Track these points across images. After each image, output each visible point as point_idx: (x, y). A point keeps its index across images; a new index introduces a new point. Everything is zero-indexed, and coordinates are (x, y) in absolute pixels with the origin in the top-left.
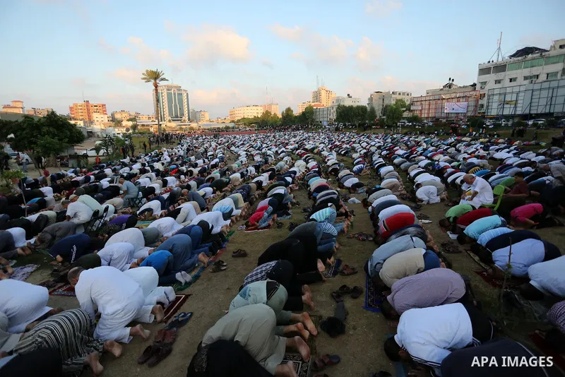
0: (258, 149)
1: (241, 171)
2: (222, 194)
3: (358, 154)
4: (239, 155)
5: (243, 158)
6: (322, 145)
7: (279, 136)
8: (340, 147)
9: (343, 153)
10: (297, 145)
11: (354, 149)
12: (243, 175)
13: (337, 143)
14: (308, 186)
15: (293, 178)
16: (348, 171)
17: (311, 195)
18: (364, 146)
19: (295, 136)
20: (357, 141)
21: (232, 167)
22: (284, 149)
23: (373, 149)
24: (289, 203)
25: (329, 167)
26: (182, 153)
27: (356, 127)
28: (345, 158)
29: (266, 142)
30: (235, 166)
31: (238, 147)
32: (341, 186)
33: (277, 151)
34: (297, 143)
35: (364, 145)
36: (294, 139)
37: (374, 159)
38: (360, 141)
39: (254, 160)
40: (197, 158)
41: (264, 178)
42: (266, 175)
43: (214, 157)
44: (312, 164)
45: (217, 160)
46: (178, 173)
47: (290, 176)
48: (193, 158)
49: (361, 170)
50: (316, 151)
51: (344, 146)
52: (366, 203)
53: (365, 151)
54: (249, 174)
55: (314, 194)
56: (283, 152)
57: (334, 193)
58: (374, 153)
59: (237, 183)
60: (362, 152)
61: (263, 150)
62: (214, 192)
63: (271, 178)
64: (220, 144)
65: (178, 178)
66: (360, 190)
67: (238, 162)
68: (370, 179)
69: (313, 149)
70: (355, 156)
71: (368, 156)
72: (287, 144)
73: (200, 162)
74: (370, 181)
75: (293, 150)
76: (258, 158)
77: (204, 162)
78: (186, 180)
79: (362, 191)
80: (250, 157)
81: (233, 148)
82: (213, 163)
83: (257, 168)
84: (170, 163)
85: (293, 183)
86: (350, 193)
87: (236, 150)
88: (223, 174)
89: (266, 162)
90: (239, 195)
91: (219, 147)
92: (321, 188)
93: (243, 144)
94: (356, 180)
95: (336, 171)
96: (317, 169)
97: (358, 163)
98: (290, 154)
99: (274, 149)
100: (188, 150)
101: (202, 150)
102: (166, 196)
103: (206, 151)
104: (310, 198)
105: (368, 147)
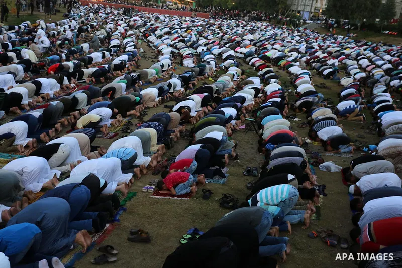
0: (192, 46)
1: (159, 85)
2: (126, 120)
3: (351, 80)
4: (160, 52)
5: (165, 60)
6: (295, 54)
7: (228, 27)
8: (323, 62)
9: (326, 72)
10: (253, 49)
11: (344, 69)
12: (161, 91)
13: (320, 54)
14: (261, 127)
15: (239, 110)
16: (328, 112)
17: (263, 146)
18: (364, 66)
19: (252, 31)
20: (354, 54)
21: (146, 74)
22: (232, 52)
23: (378, 73)
24: (226, 156)
25: (300, 96)
26: (69, 34)
27: (356, 28)
28: (328, 83)
29: (205, 34)
30: (152, 71)
31: (160, 37)
32: (313, 136)
33: (220, 54)
34: (255, 45)
35: (365, 62)
36: (250, 37)
37: (375, 91)
38: (358, 55)
39: (182, 64)
40: (94, 48)
41: (194, 103)
42: (198, 98)
43: (120, 49)
44: (274, 87)
45: (125, 57)
46: (60, 72)
47: (235, 107)
48: (86, 46)
49: (350, 111)
50: (282, 63)
51: (330, 62)
52: (348, 177)
53: (364, 75)
54: (172, 90)
55: (268, 146)
56: (229, 57)
57: (300, 155)
58: (378, 81)
59: (151, 105)
60: (358, 76)
61: (199, 50)
62: (113, 117)
63: (204, 103)
64: (131, 27)
65: (60, 81)
66: (343, 149)
67: (158, 65)
68: (362, 128)
69: (280, 59)
70: (345, 81)
71: (366, 84)
72: (238, 44)
73: (97, 56)
74: (362, 132)
75: (247, 55)
76: (189, 63)
77: (104, 56)
78: (73, 85)
79: (346, 150)
80: (177, 57)
81: (152, 38)
82: (117, 61)
83: (186, 81)
84: (48, 51)
85: (238, 118)
86: (326, 150)
87: (158, 42)
88: (131, 84)
89: (201, 72)
90: (152, 132)
91: (130, 32)
92: (280, 139)
93: (169, 33)
94: (337, 130)
95: (309, 108)
96: (279, 100)
97: (346, 98)
98: (241, 61)
99: (216, 50)
100: (81, 30)
101: (101, 33)
102: (37, 114)
103: (109, 37)
104: (260, 150)
105: (369, 69)
